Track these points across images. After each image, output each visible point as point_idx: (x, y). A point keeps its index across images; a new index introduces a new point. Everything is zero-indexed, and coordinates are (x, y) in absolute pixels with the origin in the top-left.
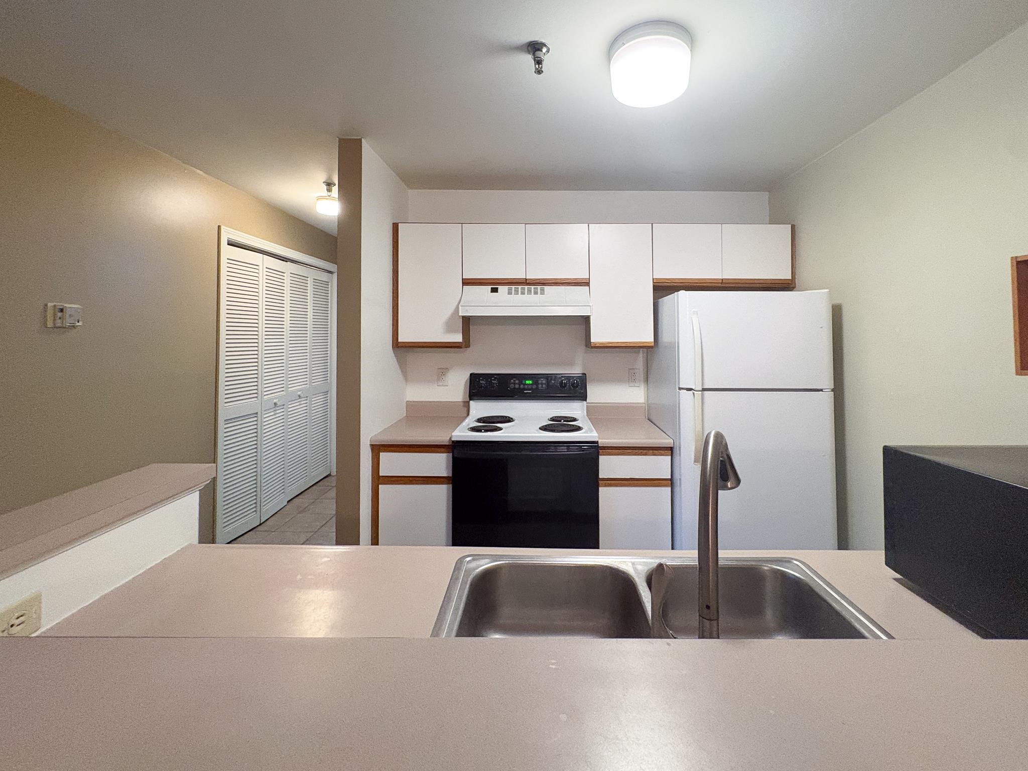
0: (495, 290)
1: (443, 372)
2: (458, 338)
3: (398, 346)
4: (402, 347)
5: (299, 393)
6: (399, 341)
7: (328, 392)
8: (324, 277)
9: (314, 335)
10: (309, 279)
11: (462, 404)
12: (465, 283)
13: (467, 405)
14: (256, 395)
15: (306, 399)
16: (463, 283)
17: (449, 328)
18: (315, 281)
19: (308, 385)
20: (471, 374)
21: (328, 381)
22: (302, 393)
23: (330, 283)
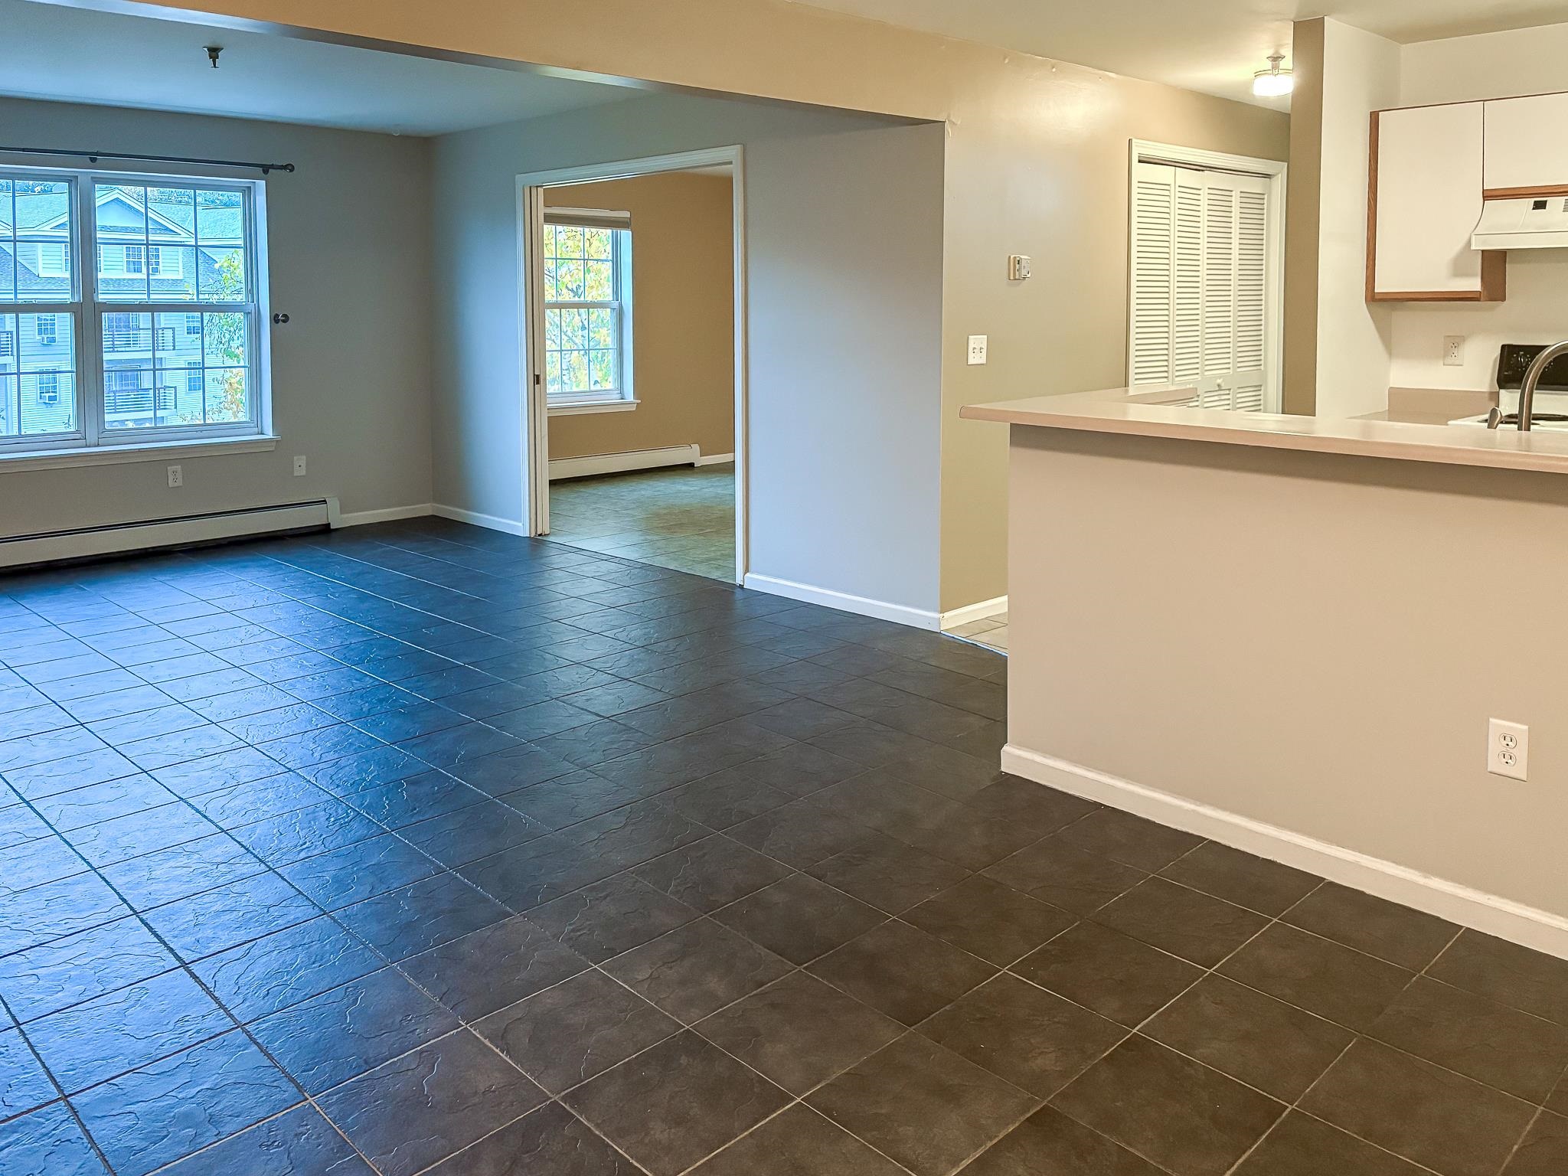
0: (1540, 205)
1: (1454, 343)
2: (1474, 284)
3: (1373, 298)
4: (1381, 300)
5: (1219, 381)
6: (1376, 291)
7: (1261, 386)
8: (1255, 185)
9: (1241, 277)
10: (1233, 193)
11: (1487, 395)
12: (1487, 197)
13: (1495, 397)
14: (1165, 374)
15: (1228, 392)
16: (1484, 197)
17: (1458, 269)
18: (1243, 195)
19: (1231, 371)
20: (1503, 347)
21: (1262, 367)
22: (1223, 381)
23: (1266, 196)
